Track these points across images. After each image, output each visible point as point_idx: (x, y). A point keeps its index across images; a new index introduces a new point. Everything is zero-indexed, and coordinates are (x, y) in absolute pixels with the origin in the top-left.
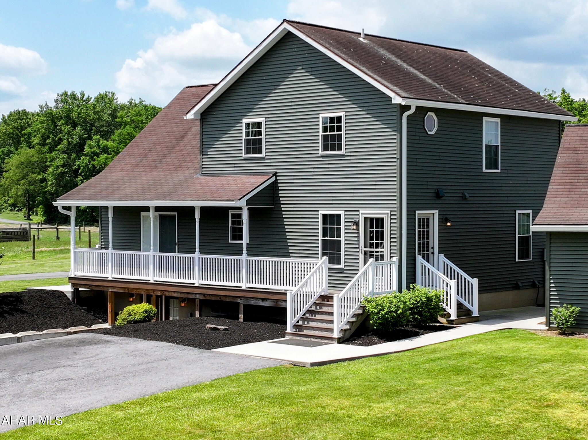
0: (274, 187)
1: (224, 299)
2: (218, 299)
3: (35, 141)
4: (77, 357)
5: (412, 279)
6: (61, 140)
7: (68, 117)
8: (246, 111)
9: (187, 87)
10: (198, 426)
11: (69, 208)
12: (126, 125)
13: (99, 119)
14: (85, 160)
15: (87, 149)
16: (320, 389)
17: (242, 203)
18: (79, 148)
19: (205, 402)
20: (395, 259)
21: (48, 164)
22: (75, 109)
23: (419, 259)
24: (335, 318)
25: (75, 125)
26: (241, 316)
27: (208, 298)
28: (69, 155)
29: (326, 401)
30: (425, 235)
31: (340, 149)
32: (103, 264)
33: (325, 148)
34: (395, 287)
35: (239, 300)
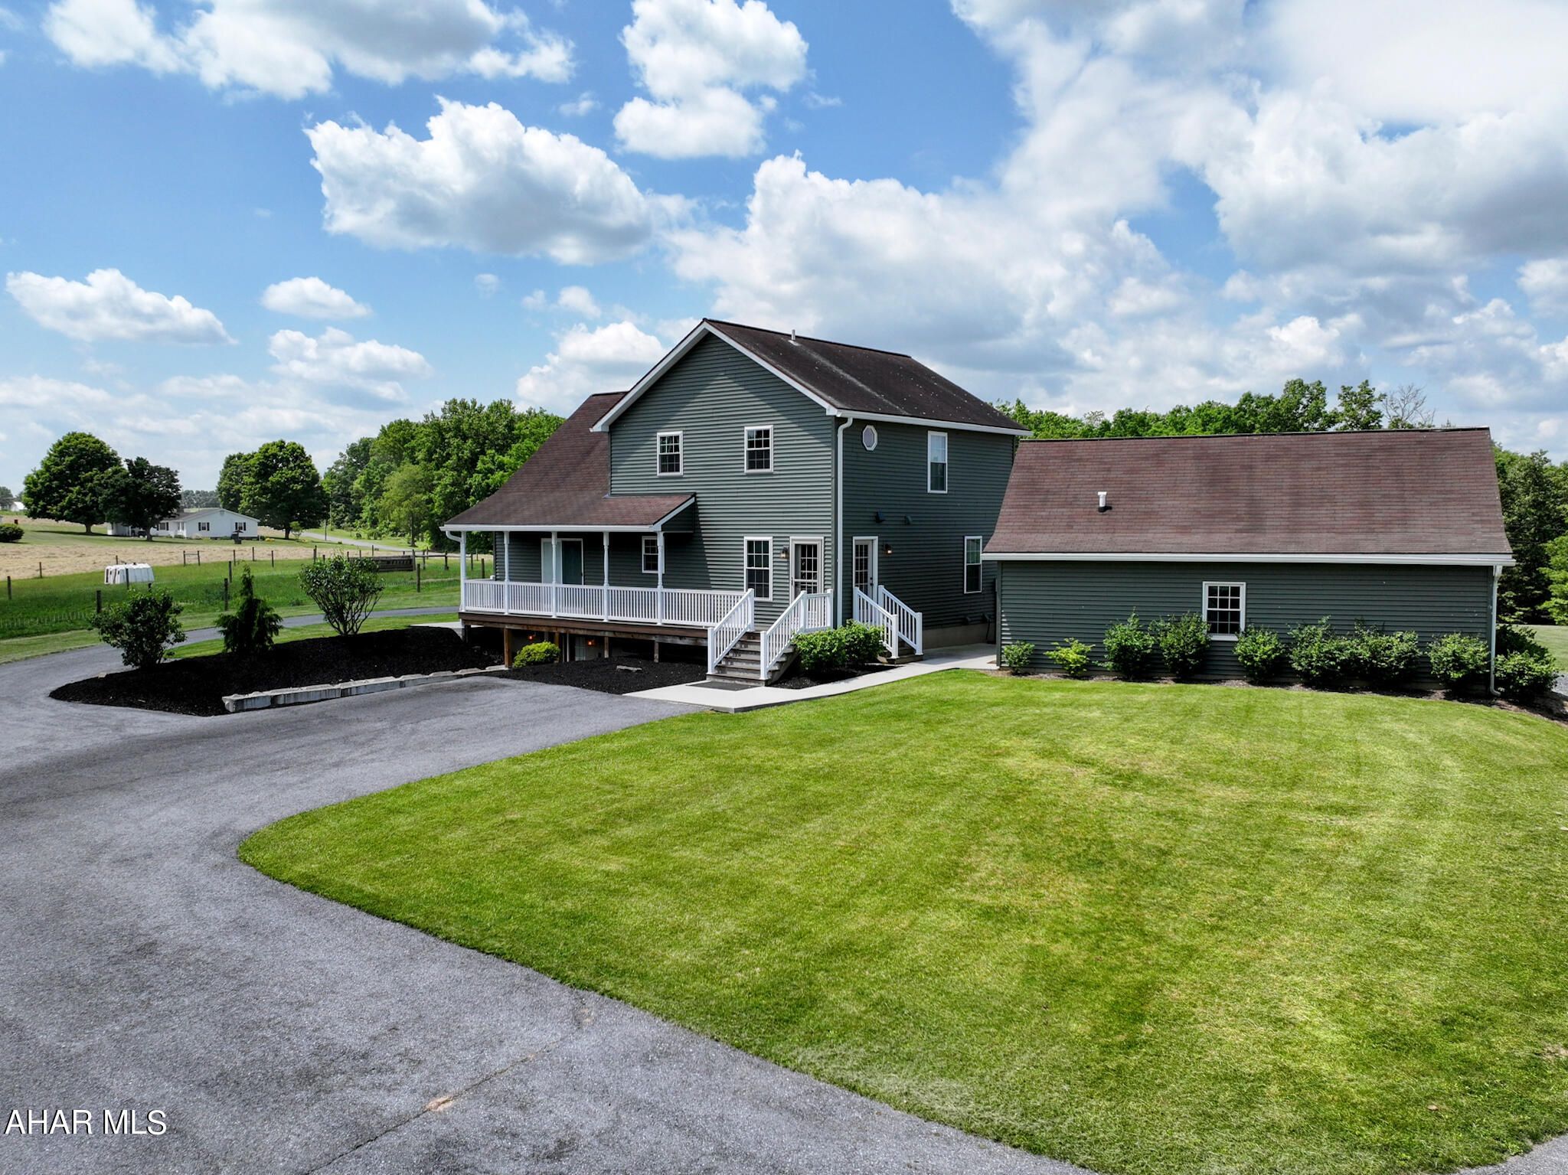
0: (694, 508)
1: (636, 637)
2: (630, 636)
3: (420, 456)
4: (469, 703)
5: (848, 613)
6: (449, 456)
7: (458, 429)
8: (661, 424)
9: (593, 396)
10: (607, 781)
11: (458, 534)
12: (524, 438)
13: (493, 431)
14: (477, 478)
15: (480, 466)
16: (744, 739)
17: (657, 528)
18: (470, 464)
19: (615, 754)
20: (829, 591)
21: (435, 482)
22: (466, 419)
23: (857, 591)
24: (762, 658)
25: (465, 438)
26: (656, 655)
27: (618, 635)
28: (459, 472)
29: (752, 751)
30: (863, 564)
31: (767, 467)
32: (498, 599)
33: (751, 466)
34: (829, 623)
35: (653, 638)
